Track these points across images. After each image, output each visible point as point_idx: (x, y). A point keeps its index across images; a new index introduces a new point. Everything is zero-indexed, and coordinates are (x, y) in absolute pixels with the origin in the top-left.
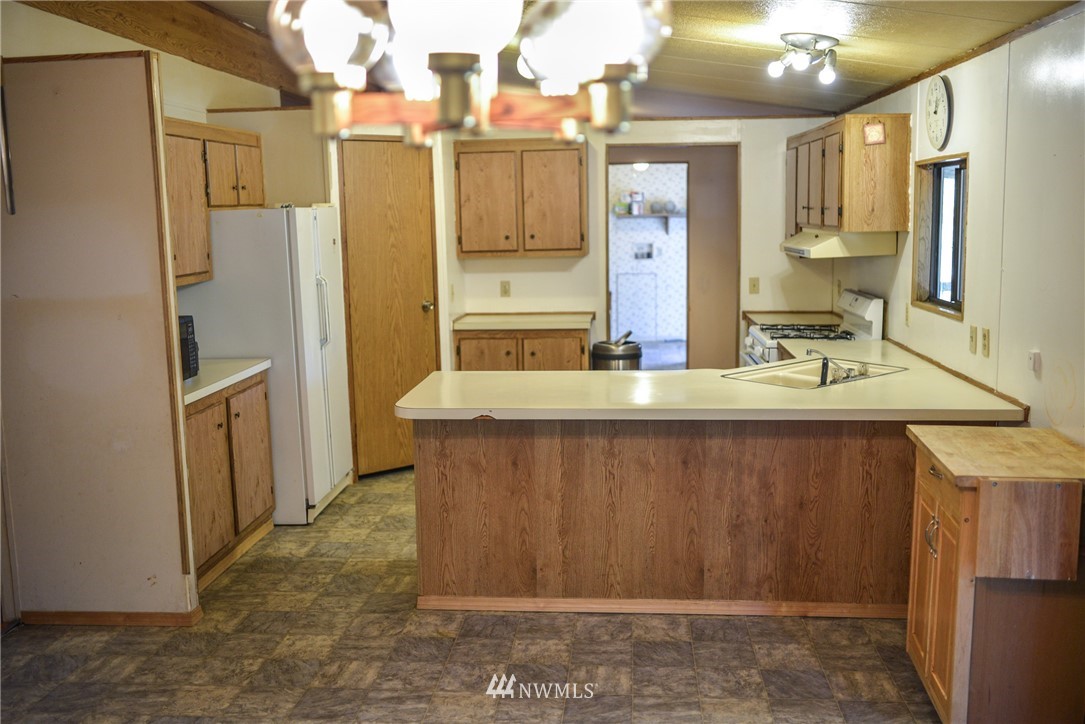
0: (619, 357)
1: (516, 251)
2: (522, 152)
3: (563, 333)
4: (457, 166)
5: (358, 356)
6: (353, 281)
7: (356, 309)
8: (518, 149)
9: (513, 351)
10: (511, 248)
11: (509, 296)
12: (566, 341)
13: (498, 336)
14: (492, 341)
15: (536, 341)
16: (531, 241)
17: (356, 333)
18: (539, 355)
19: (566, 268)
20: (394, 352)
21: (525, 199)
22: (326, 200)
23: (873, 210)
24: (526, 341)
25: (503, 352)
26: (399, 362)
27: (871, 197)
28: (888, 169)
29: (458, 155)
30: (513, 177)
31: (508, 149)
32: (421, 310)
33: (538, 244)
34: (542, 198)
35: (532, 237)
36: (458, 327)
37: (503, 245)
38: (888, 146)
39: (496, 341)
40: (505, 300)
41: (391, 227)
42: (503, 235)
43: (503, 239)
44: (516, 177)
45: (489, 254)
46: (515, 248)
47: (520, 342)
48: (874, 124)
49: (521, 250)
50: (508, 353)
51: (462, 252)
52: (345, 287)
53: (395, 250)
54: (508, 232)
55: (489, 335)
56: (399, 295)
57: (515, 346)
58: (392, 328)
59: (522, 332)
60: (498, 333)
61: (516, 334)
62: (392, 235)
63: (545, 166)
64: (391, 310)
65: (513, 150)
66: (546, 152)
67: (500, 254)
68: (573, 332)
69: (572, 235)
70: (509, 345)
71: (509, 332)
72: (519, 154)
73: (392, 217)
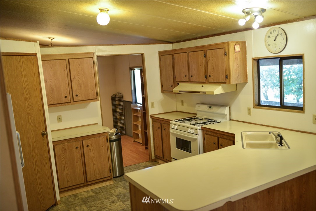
1: (70, 102)
2: (69, 59)
3: (99, 135)
8: (67, 58)
9: (79, 146)
10: (67, 102)
11: (62, 122)
12: (101, 138)
15: (88, 140)
16: (76, 97)
18: (90, 146)
20: (33, 159)
21: (72, 79)
23: (238, 76)
24: (84, 141)
25: (74, 148)
26: (35, 163)
27: (237, 71)
28: (241, 61)
31: (62, 58)
33: (79, 98)
34: (79, 79)
35: (77, 95)
37: (64, 100)
38: (241, 52)
39: (71, 144)
40: (60, 123)
41: (26, 98)
42: (63, 96)
43: (64, 98)
45: (58, 105)
46: (70, 101)
47: (81, 142)
48: (237, 45)
49: (72, 102)
50: (77, 148)
53: (28, 109)
54: (66, 94)
55: (67, 141)
56: (32, 131)
57: (79, 144)
58: (31, 148)
59: (82, 137)
60: (71, 140)
61: (79, 139)
62: (27, 102)
63: (80, 65)
64: (30, 139)
65: (65, 58)
66: (79, 59)
67: (62, 104)
68: (103, 134)
69: (93, 93)
70: (77, 144)
71: (76, 139)
72: (67, 60)
73: (26, 93)
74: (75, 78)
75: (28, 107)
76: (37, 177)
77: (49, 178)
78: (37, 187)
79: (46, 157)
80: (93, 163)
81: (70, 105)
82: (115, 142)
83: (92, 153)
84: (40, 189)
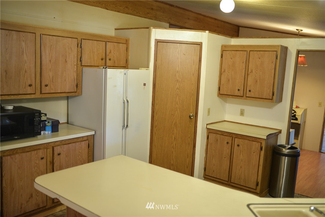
0: (285, 155)
1: (243, 97)
2: (250, 51)
3: (253, 139)
4: (222, 57)
5: (155, 133)
6: (156, 102)
7: (157, 113)
8: (248, 50)
9: (230, 142)
10: (240, 95)
11: (243, 116)
13: (225, 134)
14: (222, 136)
15: (240, 140)
16: (249, 93)
17: (156, 123)
18: (241, 146)
19: (270, 107)
20: (173, 134)
21: (249, 73)
22: (148, 67)
24: (236, 139)
25: (226, 142)
26: (175, 138)
29: (223, 51)
30: (245, 63)
31: (244, 49)
32: (188, 118)
33: (252, 94)
34: (257, 73)
35: (250, 91)
36: (209, 127)
37: (237, 93)
39: (223, 136)
40: (241, 117)
41: (177, 81)
42: (237, 88)
43: (237, 91)
44: (246, 63)
45: (231, 96)
46: (242, 95)
47: (234, 139)
49: (245, 96)
50: (228, 143)
51: (220, 94)
52: (152, 104)
53: (178, 90)
54: (240, 88)
55: (221, 133)
56: (178, 110)
57: (231, 140)
58: (173, 123)
59: (235, 134)
60: (225, 133)
61: (232, 135)
62: (178, 84)
63: (260, 58)
64: (174, 116)
65: (246, 50)
66: (261, 52)
67: (235, 97)
68: (258, 139)
69: (268, 92)
70: (229, 139)
71: (230, 134)
72: (248, 52)
73: (179, 76)
74: (252, 72)
75: (177, 89)
76: (174, 150)
77: (188, 158)
78: (172, 158)
79: (189, 138)
80: (240, 165)
81: (242, 99)
82: (286, 157)
83: (242, 154)
84: (174, 161)
